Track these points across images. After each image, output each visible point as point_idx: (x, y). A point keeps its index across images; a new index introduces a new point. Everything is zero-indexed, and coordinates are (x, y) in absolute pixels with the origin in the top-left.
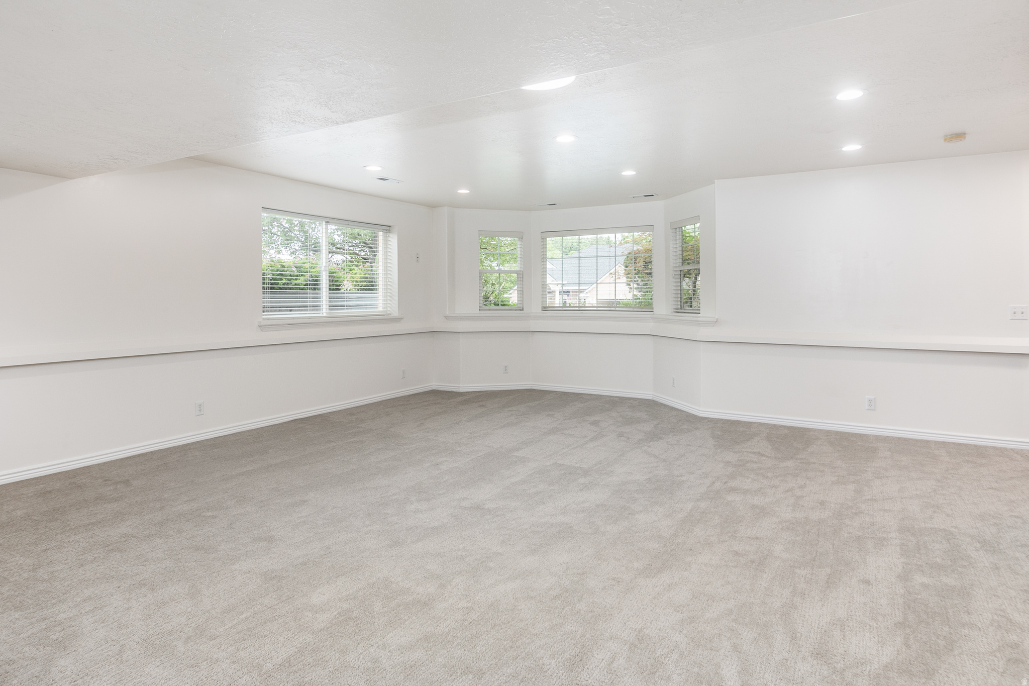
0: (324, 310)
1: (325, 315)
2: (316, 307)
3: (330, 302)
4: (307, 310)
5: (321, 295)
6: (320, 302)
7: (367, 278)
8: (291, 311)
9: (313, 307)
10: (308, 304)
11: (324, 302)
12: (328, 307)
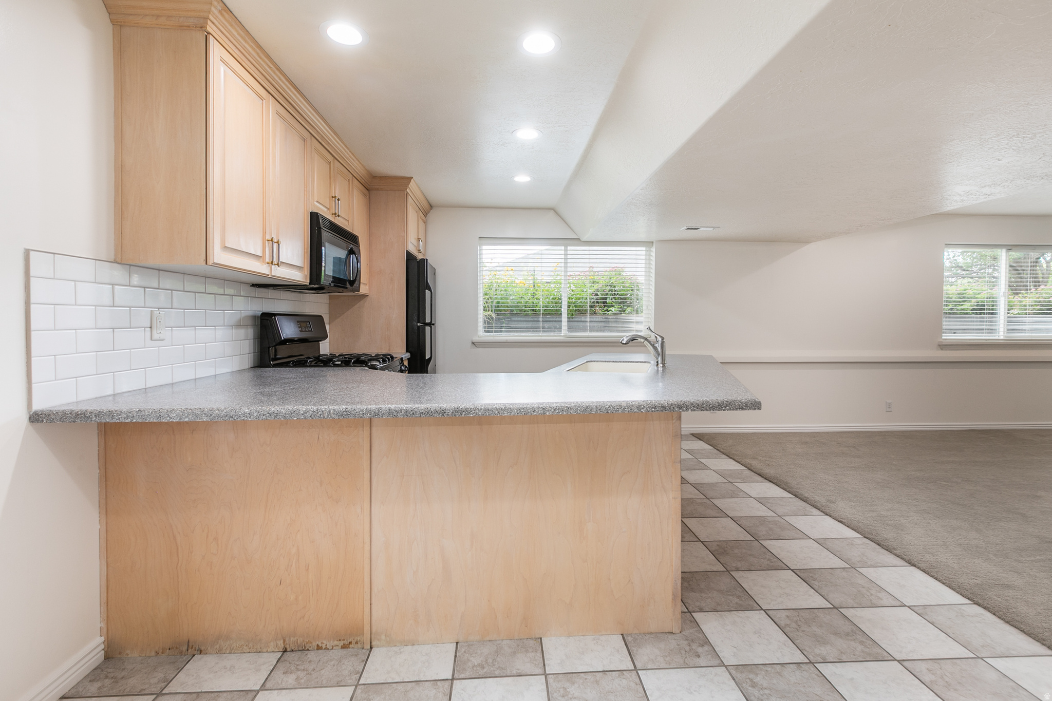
0: (1002, 333)
1: (1002, 338)
2: (991, 331)
3: (1008, 325)
4: (983, 333)
5: (998, 319)
6: (995, 325)
7: (1040, 302)
8: (955, 333)
9: (988, 330)
10: (985, 327)
11: (1002, 326)
12: (1006, 331)
